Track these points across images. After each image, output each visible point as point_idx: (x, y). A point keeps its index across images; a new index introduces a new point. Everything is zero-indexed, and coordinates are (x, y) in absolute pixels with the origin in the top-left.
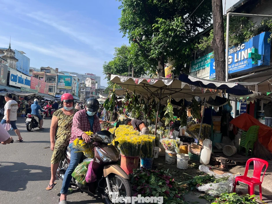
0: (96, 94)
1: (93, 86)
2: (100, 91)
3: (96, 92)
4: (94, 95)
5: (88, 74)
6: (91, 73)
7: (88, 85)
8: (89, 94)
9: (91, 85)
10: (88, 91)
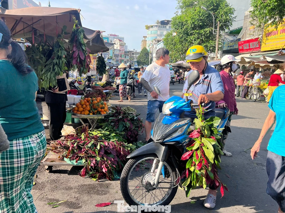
0: (125, 57)
1: (122, 48)
2: (129, 54)
3: (125, 55)
4: (123, 58)
5: (111, 35)
6: (114, 34)
7: (116, 47)
8: (118, 57)
9: (120, 47)
10: (117, 53)
